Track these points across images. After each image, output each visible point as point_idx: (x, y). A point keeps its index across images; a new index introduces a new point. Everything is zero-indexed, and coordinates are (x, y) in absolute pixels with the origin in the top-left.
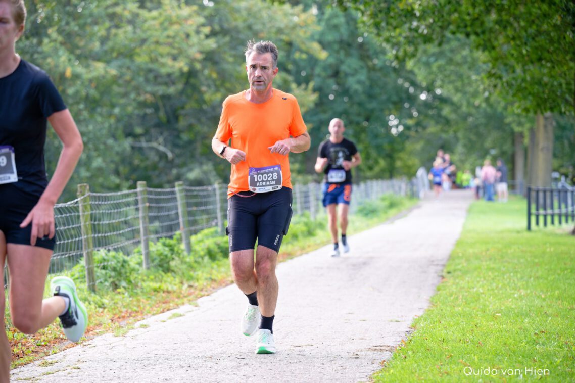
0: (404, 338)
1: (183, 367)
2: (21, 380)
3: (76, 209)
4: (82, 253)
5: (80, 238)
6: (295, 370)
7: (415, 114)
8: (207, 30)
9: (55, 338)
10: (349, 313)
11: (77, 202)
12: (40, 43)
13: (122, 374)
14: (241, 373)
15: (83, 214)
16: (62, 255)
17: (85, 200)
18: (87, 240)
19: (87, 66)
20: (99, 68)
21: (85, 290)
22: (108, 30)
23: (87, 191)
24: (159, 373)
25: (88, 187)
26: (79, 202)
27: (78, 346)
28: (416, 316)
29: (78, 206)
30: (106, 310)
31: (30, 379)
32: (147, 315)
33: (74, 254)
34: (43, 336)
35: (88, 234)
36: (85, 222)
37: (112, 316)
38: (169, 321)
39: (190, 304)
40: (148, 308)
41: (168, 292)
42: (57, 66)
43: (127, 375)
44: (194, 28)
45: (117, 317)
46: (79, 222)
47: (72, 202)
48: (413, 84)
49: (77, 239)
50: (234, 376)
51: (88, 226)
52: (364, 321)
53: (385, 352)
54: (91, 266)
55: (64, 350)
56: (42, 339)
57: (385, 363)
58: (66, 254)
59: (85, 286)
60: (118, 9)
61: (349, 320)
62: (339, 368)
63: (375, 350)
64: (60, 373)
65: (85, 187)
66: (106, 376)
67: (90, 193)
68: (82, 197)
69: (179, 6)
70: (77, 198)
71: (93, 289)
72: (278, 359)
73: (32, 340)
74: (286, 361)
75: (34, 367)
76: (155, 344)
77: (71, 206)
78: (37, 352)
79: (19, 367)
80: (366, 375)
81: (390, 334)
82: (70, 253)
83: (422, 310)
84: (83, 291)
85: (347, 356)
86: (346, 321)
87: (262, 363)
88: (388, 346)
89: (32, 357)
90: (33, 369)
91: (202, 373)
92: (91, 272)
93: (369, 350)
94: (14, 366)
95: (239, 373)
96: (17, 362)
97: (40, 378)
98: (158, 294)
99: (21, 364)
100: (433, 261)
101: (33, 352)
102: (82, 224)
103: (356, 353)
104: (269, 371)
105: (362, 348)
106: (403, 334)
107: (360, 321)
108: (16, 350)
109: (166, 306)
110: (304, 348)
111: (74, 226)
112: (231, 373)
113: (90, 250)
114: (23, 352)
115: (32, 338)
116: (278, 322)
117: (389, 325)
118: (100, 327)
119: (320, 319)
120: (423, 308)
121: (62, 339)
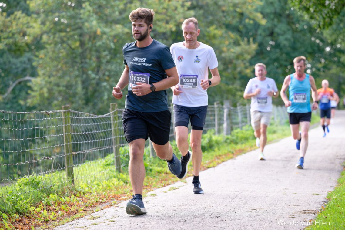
0: (323, 205)
1: (181, 222)
2: (78, 228)
4: (113, 147)
5: (112, 138)
6: (254, 225)
7: (323, 60)
8: (188, 4)
9: (97, 202)
10: (285, 189)
13: (142, 225)
14: (219, 226)
15: (114, 122)
16: (100, 148)
17: (114, 114)
18: (116, 139)
19: (111, 27)
20: (119, 28)
21: (115, 171)
22: (125, 5)
23: (116, 108)
24: (166, 225)
25: (117, 105)
26: (111, 115)
27: (111, 207)
28: (329, 191)
29: (110, 117)
30: (128, 185)
31: (84, 227)
32: (154, 188)
33: (108, 148)
34: (89, 200)
35: (116, 136)
36: (115, 127)
38: (169, 192)
39: (181, 181)
40: (154, 183)
41: (167, 173)
42: (91, 28)
43: (146, 226)
46: (111, 127)
47: (107, 114)
48: (323, 41)
49: (110, 138)
50: (214, 228)
51: (116, 130)
52: (296, 194)
53: (311, 214)
54: (118, 156)
55: (103, 209)
56: (89, 202)
58: (103, 148)
59: (114, 168)
61: (286, 193)
63: (305, 213)
64: (103, 224)
66: (132, 226)
67: (118, 109)
68: (113, 112)
70: (110, 112)
71: (119, 170)
72: (242, 217)
73: (82, 203)
74: (247, 219)
75: (85, 220)
76: (162, 206)
77: (106, 117)
78: (86, 210)
79: (76, 220)
80: (301, 229)
81: (313, 203)
82: (105, 148)
83: (333, 188)
84: (113, 171)
85: (287, 216)
86: (284, 194)
87: (232, 220)
88: (313, 210)
89: (83, 213)
90: (84, 222)
91: (193, 226)
92: (118, 160)
93: (300, 213)
94: (72, 219)
95: (217, 226)
96: (74, 216)
97: (90, 227)
98: (161, 175)
99: (77, 218)
100: (337, 156)
101: (83, 210)
102: (113, 129)
103: (292, 215)
104: (237, 225)
105: (296, 211)
106: (322, 203)
107: (293, 194)
108: (72, 209)
109: (167, 182)
110: (258, 211)
111: (108, 130)
112: (212, 226)
113: (117, 146)
114: (77, 210)
115: (82, 202)
116: (239, 194)
117: (312, 197)
118: (125, 195)
119: (267, 192)
120: (333, 187)
121: (101, 202)
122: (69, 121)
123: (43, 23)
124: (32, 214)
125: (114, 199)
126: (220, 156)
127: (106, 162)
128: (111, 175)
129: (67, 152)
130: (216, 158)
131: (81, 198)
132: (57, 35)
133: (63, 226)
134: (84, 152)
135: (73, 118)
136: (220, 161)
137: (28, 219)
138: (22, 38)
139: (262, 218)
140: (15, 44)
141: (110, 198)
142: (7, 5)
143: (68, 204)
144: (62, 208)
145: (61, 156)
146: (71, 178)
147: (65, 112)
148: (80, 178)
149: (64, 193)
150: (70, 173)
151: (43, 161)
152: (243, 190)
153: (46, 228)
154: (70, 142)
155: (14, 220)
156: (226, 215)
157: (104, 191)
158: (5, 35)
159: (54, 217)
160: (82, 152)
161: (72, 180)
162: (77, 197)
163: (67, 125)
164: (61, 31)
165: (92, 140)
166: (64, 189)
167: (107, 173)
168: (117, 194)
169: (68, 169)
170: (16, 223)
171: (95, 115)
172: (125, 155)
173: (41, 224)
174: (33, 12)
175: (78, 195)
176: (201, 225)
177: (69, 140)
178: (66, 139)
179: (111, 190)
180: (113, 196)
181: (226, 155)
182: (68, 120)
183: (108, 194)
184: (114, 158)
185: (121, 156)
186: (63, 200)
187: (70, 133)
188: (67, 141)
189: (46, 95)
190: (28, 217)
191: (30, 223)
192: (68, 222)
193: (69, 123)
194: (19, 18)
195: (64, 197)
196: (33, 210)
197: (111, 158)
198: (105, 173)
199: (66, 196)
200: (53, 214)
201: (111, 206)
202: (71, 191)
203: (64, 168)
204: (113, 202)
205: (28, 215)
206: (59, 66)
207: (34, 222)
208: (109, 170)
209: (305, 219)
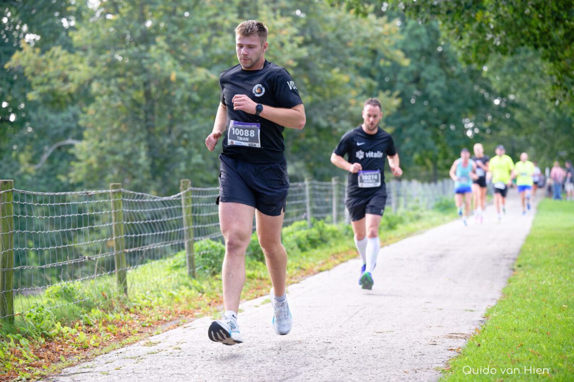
0: (478, 327)
1: (274, 350)
2: (128, 358)
3: (179, 202)
4: (183, 242)
5: (182, 229)
6: (378, 355)
7: (490, 117)
8: (299, 39)
9: (158, 320)
10: (427, 302)
11: (179, 196)
12: (148, 50)
13: (219, 355)
14: (328, 357)
15: (185, 206)
16: (166, 244)
17: (187, 194)
18: (188, 230)
19: (190, 71)
20: (201, 73)
21: (186, 276)
22: (210, 38)
23: (188, 186)
25: (190, 183)
26: (182, 196)
27: (179, 328)
28: (489, 306)
29: (181, 200)
30: (205, 295)
31: (136, 357)
33: (176, 243)
34: (147, 318)
35: (189, 225)
36: (187, 214)
37: (211, 300)
38: (262, 306)
41: (261, 279)
42: (162, 71)
43: (224, 355)
44: (288, 37)
45: (214, 301)
46: (181, 214)
47: (176, 196)
48: (489, 90)
49: (179, 230)
50: (321, 359)
51: (189, 218)
52: (441, 309)
53: (460, 340)
54: (191, 254)
55: (166, 331)
56: (147, 321)
57: (460, 350)
58: (169, 243)
59: (185, 271)
60: (219, 20)
61: (427, 309)
62: (418, 354)
63: (451, 337)
64: (164, 353)
65: (187, 182)
66: (204, 356)
67: (192, 188)
68: (185, 192)
69: (275, 18)
70: (180, 192)
71: (193, 275)
72: (362, 344)
73: (138, 322)
74: (369, 346)
75: (139, 346)
76: (250, 327)
77: (174, 199)
78: (142, 332)
79: (126, 346)
80: (443, 361)
81: (465, 323)
82: (172, 243)
83: (495, 301)
84: (184, 277)
85: (425, 342)
86: (424, 310)
87: (347, 348)
88: (463, 334)
89: (138, 337)
90: (138, 348)
91: (292, 356)
92: (191, 260)
93: (445, 338)
94: (121, 345)
95: (326, 356)
96: (124, 341)
97: (145, 357)
98: (253, 281)
99: (128, 344)
100: (505, 255)
101: (139, 332)
102: (184, 216)
103: (433, 340)
104: (353, 355)
105: (439, 335)
106: (477, 323)
107: (438, 309)
108: (123, 330)
109: (259, 292)
110: (386, 334)
111: (177, 218)
112: (319, 356)
113: (191, 240)
114: (129, 332)
115: (137, 320)
116: (361, 309)
117: (464, 314)
118: (199, 310)
119: (401, 307)
120: (495, 299)
121: (165, 321)
122: (120, 205)
123: (93, 64)
124: (65, 337)
125: (183, 316)
126: (338, 253)
127: (175, 262)
128: (181, 282)
129: (118, 249)
130: (332, 257)
131: (136, 314)
132: (113, 81)
133: (107, 355)
134: (142, 248)
135: (126, 201)
136: (337, 261)
137: (58, 344)
138: (63, 84)
139: (390, 345)
140: (53, 92)
141: (179, 314)
142: (41, 37)
143: (117, 323)
144: (108, 329)
145: (108, 254)
146: (122, 285)
147: (114, 193)
148: (136, 287)
149: (111, 308)
150: (122, 279)
151: (82, 262)
152: (367, 304)
153: (83, 359)
154: (121, 235)
155: (38, 346)
156: (340, 340)
157: (169, 305)
158: (38, 80)
159: (95, 342)
160: (140, 250)
161: (123, 289)
162: (130, 313)
163: (117, 211)
164: (118, 76)
165: (161, 231)
166: (112, 301)
167: (175, 279)
168: (189, 309)
169: (119, 273)
170: (41, 350)
171: (158, 197)
172: (202, 253)
173: (77, 351)
174: (78, 49)
175: (132, 310)
176: (303, 354)
177: (120, 231)
178: (116, 231)
179: (180, 303)
180: (182, 311)
181: (346, 252)
182: (119, 203)
183: (176, 309)
184: (185, 257)
185: (196, 256)
186: (110, 317)
187: (121, 223)
188: (117, 234)
189: (95, 166)
190: (59, 342)
191: (61, 350)
192: (114, 349)
193: (120, 208)
194: (58, 57)
195: (111, 313)
196: (66, 331)
197: (181, 256)
198: (173, 279)
199: (115, 311)
200: (94, 337)
201: (178, 326)
202: (122, 305)
203: (113, 272)
204: (181, 321)
205: (60, 339)
206: (115, 126)
207: (67, 350)
208: (178, 275)
209: (451, 347)
